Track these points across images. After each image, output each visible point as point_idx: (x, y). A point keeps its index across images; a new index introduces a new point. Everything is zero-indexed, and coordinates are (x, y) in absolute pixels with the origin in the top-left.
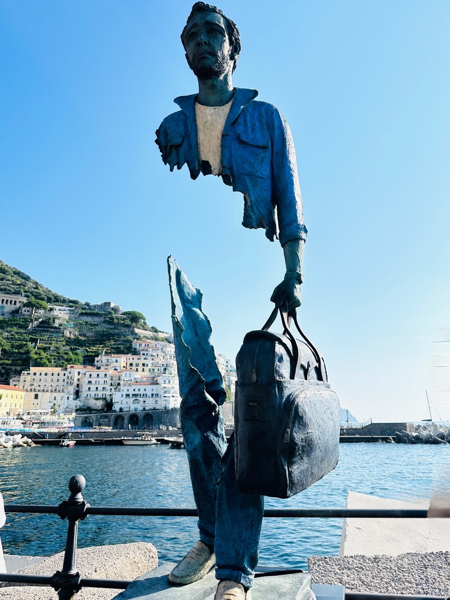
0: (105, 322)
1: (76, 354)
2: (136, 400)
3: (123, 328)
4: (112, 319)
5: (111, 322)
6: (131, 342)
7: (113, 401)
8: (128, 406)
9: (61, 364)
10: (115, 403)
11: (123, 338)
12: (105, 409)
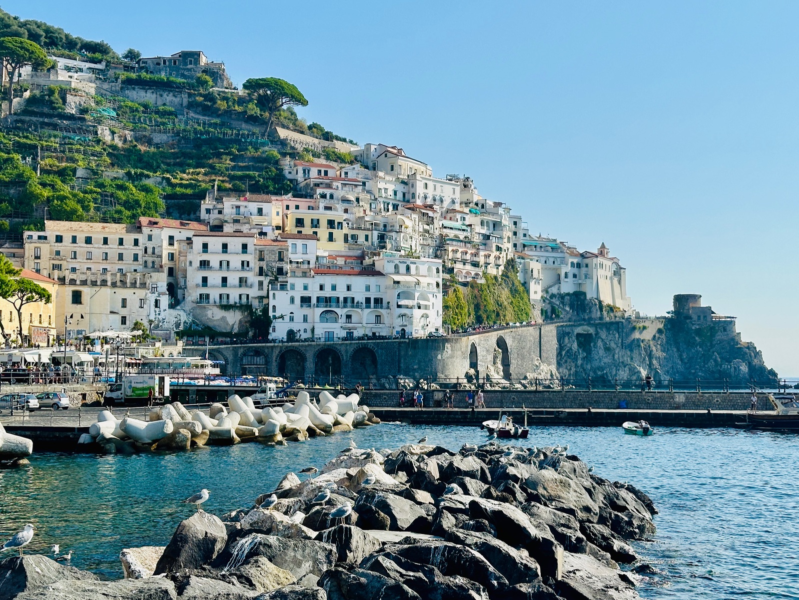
0: (191, 106)
1: (146, 190)
2: (327, 312)
3: (244, 126)
4: (210, 97)
5: (208, 106)
6: (277, 162)
7: (271, 314)
8: (308, 326)
9: (116, 216)
10: (275, 317)
11: (251, 152)
12: (251, 334)
